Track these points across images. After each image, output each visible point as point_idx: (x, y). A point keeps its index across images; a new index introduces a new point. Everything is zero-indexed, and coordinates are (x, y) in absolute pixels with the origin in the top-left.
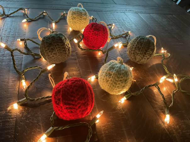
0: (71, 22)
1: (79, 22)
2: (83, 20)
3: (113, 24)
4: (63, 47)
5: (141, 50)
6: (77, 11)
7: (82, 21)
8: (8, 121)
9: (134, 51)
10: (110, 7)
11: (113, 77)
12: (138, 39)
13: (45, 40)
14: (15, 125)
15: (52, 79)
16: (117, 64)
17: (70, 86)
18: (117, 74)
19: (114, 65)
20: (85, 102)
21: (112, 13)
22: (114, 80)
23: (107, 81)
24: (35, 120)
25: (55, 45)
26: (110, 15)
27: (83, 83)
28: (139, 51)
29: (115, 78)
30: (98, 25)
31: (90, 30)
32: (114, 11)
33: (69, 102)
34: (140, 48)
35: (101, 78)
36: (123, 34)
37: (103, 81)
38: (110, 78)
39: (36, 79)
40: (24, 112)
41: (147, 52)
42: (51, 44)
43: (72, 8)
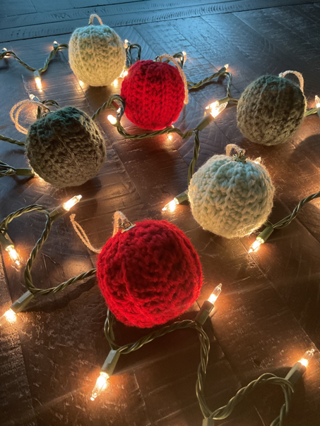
0: (82, 68)
1: (103, 65)
2: (112, 58)
3: (184, 53)
4: (86, 143)
5: (273, 114)
6: (93, 38)
7: (109, 61)
8: (6, 358)
9: (257, 117)
11: (229, 199)
12: (261, 86)
13: (38, 134)
14: (25, 363)
15: (81, 228)
16: (232, 166)
17: (141, 249)
18: (239, 190)
19: (227, 169)
20: (186, 281)
21: (172, 23)
22: (234, 207)
23: (217, 211)
24: (69, 340)
25: (68, 143)
26: (167, 28)
27: (171, 235)
28: (270, 117)
29: (235, 202)
30: (155, 67)
31: (140, 83)
32: (175, 18)
33: (148, 290)
34: (272, 107)
35: (199, 206)
36: (214, 75)
37: (204, 213)
38: (223, 203)
39: (42, 239)
40: (35, 328)
41: (288, 117)
42: (55, 143)
43: (78, 31)
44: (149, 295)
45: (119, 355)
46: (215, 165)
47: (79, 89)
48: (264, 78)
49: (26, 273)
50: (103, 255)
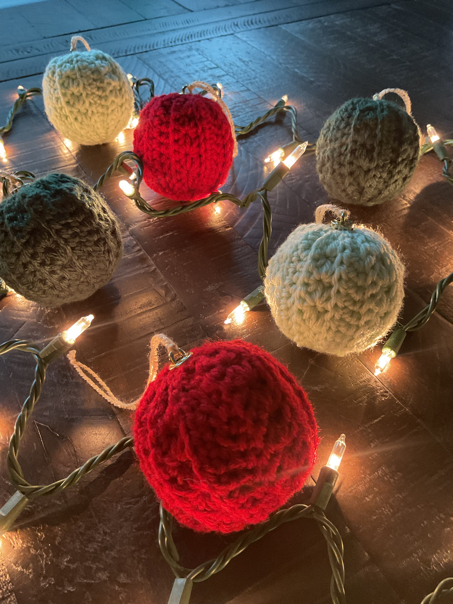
0: (67, 117)
1: (100, 110)
2: (113, 98)
3: (219, 86)
4: (89, 228)
5: (375, 155)
6: (80, 70)
7: (108, 103)
9: (351, 163)
10: (177, 27)
11: (338, 292)
12: (350, 116)
13: (6, 221)
15: (91, 372)
16: (334, 239)
17: (209, 395)
18: (352, 275)
19: (327, 244)
20: (294, 440)
21: (194, 46)
22: (346, 304)
23: (320, 314)
24: (98, 570)
25: (58, 232)
26: (188, 53)
27: (258, 363)
28: (371, 160)
29: (348, 295)
30: (184, 102)
31: (163, 129)
32: (197, 39)
33: (232, 467)
34: (372, 145)
35: (288, 309)
36: (269, 113)
37: (299, 320)
38: (328, 299)
39: (31, 399)
40: (36, 556)
41: (398, 157)
42: (36, 234)
43: (55, 62)
44: (234, 475)
45: (191, 585)
46: (306, 239)
47: (66, 151)
48: (352, 103)
49: (11, 461)
50: (143, 414)
